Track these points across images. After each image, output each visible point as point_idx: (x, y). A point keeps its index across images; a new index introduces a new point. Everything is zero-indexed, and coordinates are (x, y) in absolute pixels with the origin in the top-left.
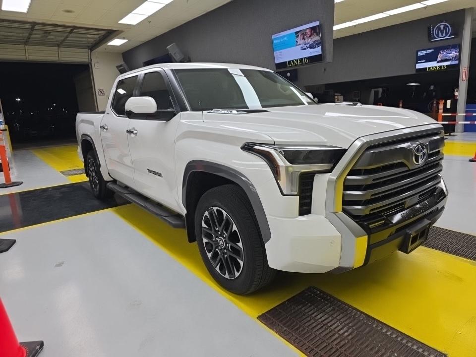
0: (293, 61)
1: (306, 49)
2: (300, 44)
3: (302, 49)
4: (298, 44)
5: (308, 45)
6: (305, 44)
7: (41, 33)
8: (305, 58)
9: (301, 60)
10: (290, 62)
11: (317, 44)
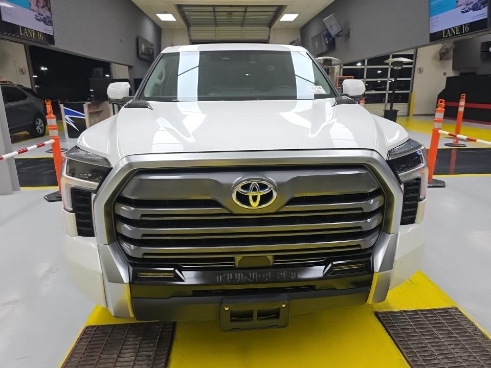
0: (450, 29)
1: (467, 11)
2: (461, 5)
3: (463, 12)
4: (459, 4)
5: (470, 6)
6: (467, 5)
7: (226, 14)
8: (465, 25)
9: (461, 27)
10: (446, 31)
11: (482, 3)
